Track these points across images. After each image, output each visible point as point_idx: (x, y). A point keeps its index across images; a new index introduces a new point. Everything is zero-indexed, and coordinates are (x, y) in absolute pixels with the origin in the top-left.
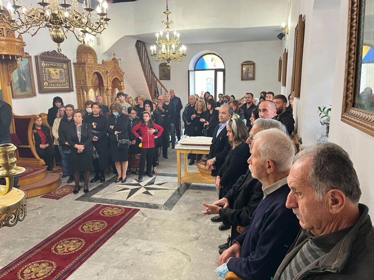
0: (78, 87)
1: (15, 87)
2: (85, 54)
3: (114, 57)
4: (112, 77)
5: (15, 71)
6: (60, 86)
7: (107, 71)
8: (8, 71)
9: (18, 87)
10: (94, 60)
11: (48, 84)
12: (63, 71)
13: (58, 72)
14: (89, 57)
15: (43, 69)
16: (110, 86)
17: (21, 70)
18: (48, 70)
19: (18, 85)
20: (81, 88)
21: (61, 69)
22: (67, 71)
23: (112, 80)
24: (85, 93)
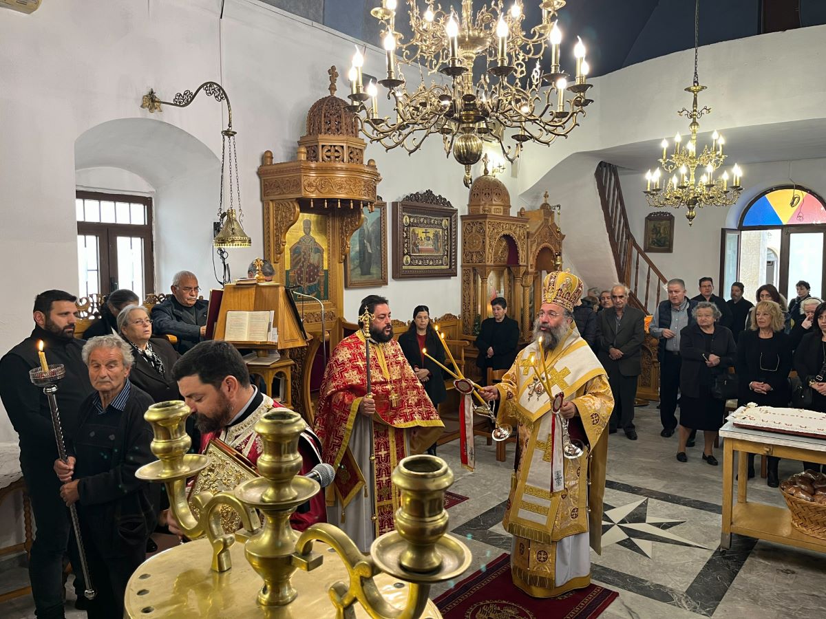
0: (467, 266)
1: (350, 266)
2: (487, 195)
3: (546, 201)
4: (538, 245)
5: (355, 233)
6: (433, 265)
7: (528, 233)
8: (342, 233)
9: (357, 266)
10: (504, 209)
11: (411, 260)
12: (441, 233)
13: (431, 236)
14: (494, 203)
15: (405, 229)
16: (531, 265)
17: (366, 232)
18: (413, 230)
19: (356, 262)
20: (471, 271)
21: (438, 230)
22: (447, 233)
23: (538, 251)
24: (480, 279)
